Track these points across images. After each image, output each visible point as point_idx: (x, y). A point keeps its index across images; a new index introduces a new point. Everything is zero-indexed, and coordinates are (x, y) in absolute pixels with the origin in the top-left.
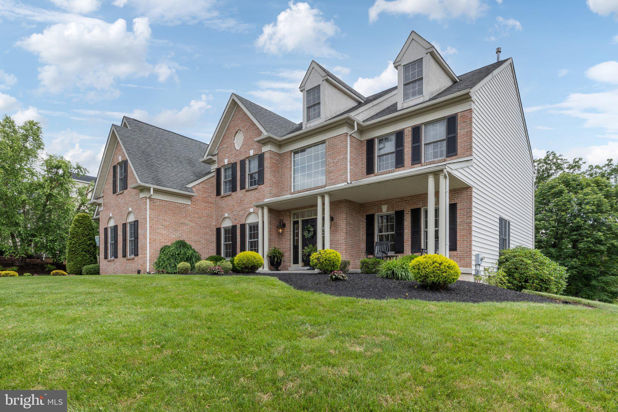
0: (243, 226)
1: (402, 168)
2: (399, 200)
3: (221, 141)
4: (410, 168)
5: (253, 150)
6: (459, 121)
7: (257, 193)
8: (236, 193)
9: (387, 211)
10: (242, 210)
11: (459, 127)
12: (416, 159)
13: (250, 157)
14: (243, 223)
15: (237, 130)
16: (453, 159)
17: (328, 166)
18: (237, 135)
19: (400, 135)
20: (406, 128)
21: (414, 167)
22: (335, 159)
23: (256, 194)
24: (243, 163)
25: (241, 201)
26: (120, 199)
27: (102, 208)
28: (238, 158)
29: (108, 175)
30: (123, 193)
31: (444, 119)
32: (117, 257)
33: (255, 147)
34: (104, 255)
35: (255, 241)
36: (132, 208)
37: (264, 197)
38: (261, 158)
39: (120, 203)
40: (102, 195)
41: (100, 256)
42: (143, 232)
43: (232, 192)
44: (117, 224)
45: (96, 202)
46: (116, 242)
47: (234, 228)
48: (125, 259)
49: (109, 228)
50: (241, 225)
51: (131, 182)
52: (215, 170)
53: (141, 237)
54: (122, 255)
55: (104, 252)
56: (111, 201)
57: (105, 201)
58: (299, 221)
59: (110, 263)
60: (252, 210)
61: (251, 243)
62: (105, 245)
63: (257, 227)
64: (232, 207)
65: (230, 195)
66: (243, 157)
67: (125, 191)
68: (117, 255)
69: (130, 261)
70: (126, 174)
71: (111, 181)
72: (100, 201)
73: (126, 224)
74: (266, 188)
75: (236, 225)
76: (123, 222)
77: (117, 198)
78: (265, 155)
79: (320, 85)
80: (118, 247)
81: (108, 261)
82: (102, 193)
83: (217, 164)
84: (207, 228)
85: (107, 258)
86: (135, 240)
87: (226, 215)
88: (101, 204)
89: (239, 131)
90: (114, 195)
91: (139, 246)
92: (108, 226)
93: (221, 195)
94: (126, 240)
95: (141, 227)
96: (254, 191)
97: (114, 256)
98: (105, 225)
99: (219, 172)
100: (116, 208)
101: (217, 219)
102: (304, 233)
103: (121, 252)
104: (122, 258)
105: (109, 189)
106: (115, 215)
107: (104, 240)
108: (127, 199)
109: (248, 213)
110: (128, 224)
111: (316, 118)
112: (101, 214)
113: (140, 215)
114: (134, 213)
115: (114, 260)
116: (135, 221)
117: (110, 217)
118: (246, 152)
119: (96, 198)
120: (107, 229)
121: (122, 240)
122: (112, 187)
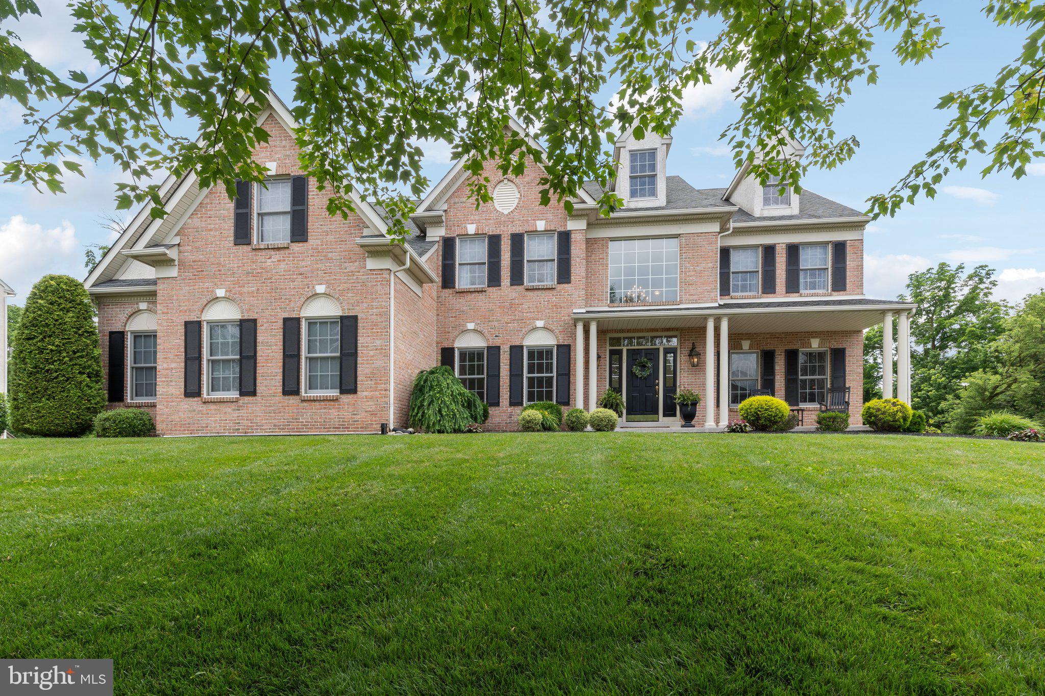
0: (516, 351)
1: (772, 295)
2: (768, 336)
3: (458, 189)
4: (784, 297)
5: (544, 222)
6: (849, 250)
7: (553, 295)
8: (501, 289)
10: (514, 320)
11: (848, 258)
12: (793, 286)
13: (536, 231)
14: (518, 343)
15: (502, 179)
16: (840, 295)
17: (686, 274)
18: (498, 187)
19: (769, 251)
20: (779, 244)
21: (789, 297)
22: (697, 266)
23: (551, 297)
24: (517, 241)
25: (511, 304)
26: (271, 261)
27: (173, 272)
28: (505, 229)
29: (206, 196)
30: (285, 248)
31: (827, 243)
32: (253, 393)
33: (550, 216)
34: (183, 386)
35: (542, 377)
36: (328, 287)
37: (572, 304)
38: (565, 239)
39: (271, 269)
40: (177, 241)
41: (160, 389)
42: (378, 342)
43: (488, 286)
44: (255, 316)
45: (165, 254)
46: (248, 357)
47: (494, 351)
48: (292, 400)
49: (205, 324)
50: (512, 348)
51: (325, 228)
52: (438, 239)
53: (372, 353)
54: (280, 389)
55: (183, 380)
56: (222, 259)
57: (189, 257)
58: (622, 350)
59: (212, 407)
60: (540, 324)
61: (530, 380)
62: (189, 362)
63: (549, 353)
64: (487, 314)
65: (482, 291)
66: (518, 230)
67: (297, 244)
68: (255, 389)
69: (317, 403)
70: (301, 208)
71: (222, 212)
72: (172, 254)
73: (298, 320)
74: (575, 290)
75: (499, 347)
76: (286, 315)
77: (256, 255)
78: (573, 236)
79: (656, 149)
80: (260, 370)
81: (205, 403)
82: (176, 235)
83: (443, 229)
84: (431, 345)
85: (198, 394)
86: (341, 358)
87: (471, 326)
88: (173, 260)
89: (506, 181)
90: (241, 247)
91: (359, 373)
92: (203, 318)
93: (454, 288)
94: (298, 356)
95: (369, 331)
96: (547, 292)
97: (240, 390)
98: (188, 313)
99: (448, 245)
100: (250, 278)
101: (443, 330)
102: (634, 370)
103: (273, 382)
104: (280, 397)
105: (211, 230)
106: (241, 294)
107: (183, 350)
108: (303, 264)
109: (530, 327)
110: (303, 320)
111: (645, 196)
112: (166, 285)
113: (365, 305)
114: (338, 299)
115: (236, 401)
116: (342, 318)
117: (217, 298)
118: (527, 221)
119: (153, 244)
120: (199, 324)
121: (280, 356)
122: (229, 227)
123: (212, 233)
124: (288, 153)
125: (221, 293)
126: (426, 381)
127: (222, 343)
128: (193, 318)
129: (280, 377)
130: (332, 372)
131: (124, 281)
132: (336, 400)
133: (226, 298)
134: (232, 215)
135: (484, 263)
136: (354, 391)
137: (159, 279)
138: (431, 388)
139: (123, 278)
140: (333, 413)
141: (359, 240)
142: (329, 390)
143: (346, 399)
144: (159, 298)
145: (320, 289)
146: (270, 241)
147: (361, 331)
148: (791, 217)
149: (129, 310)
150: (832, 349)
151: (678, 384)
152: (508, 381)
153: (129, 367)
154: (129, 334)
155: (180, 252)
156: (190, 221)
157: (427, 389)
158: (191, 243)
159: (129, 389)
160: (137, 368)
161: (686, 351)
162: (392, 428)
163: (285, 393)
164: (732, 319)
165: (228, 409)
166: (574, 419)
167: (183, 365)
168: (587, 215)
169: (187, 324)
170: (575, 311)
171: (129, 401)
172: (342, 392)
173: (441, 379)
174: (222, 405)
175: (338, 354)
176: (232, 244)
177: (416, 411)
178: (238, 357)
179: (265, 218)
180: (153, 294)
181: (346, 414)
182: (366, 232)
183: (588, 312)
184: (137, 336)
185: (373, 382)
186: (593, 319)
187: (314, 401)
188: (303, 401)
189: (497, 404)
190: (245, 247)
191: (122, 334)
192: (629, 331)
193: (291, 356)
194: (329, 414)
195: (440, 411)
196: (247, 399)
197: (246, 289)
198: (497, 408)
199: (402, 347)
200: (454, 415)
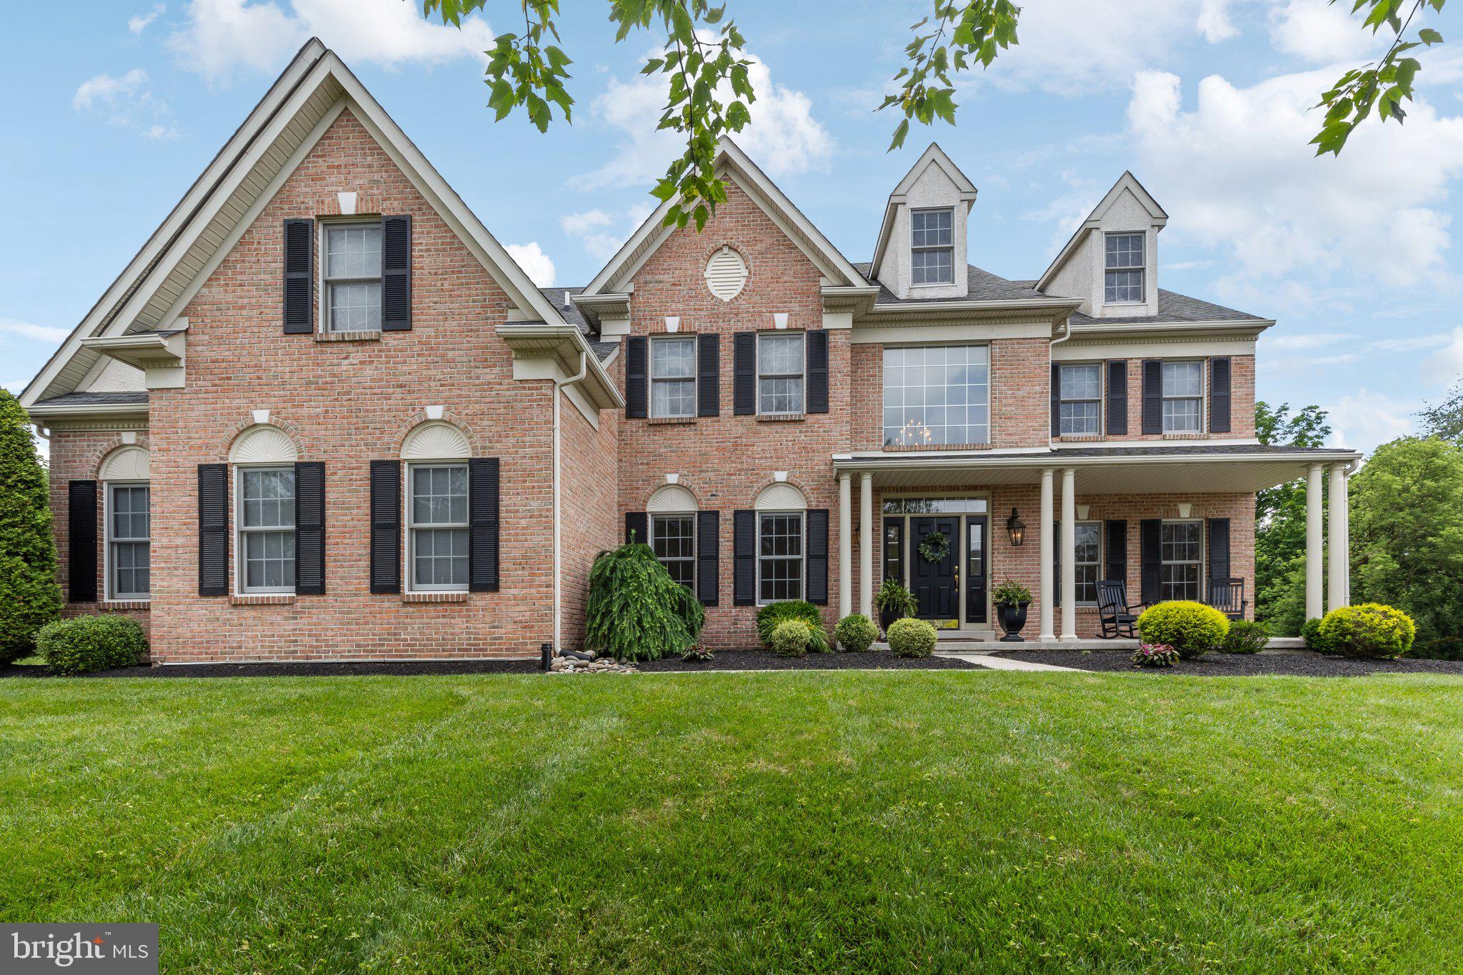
0: (744, 518)
1: (1122, 437)
2: (1116, 500)
3: (651, 260)
4: (1140, 440)
5: (786, 315)
6: (1234, 370)
7: (801, 432)
8: (719, 421)
9: (1089, 519)
10: (740, 470)
11: (1232, 382)
12: (1152, 424)
13: (775, 330)
14: (746, 507)
15: (719, 245)
16: (1221, 438)
17: (1000, 401)
18: (714, 258)
19: (1117, 370)
20: (1131, 359)
21: (1147, 440)
22: (1019, 389)
23: (798, 434)
24: (745, 344)
25: (736, 445)
26: (349, 363)
27: (177, 379)
28: (726, 325)
29: (234, 249)
30: (372, 341)
31: (1202, 359)
32: (321, 590)
33: (796, 307)
34: (197, 578)
35: (784, 561)
36: (448, 409)
37: (830, 446)
38: (819, 343)
39: (349, 377)
40: (183, 324)
41: (156, 581)
42: (535, 505)
43: (700, 416)
44: (321, 457)
45: (161, 347)
46: (311, 529)
47: (709, 518)
48: (388, 603)
49: (235, 469)
50: (737, 513)
51: (442, 308)
52: (619, 339)
53: (523, 522)
54: (366, 584)
55: (197, 566)
56: (263, 358)
57: (206, 353)
58: (903, 519)
59: (249, 613)
60: (781, 476)
61: (765, 564)
62: (206, 536)
63: (795, 522)
64: (698, 460)
65: (690, 424)
66: (745, 326)
67: (393, 335)
68: (323, 583)
69: (431, 608)
70: (399, 272)
71: (262, 276)
72: (175, 347)
73: (396, 465)
74: (834, 424)
75: (718, 512)
76: (376, 456)
77: (322, 353)
78: (831, 338)
79: (952, 208)
80: (331, 551)
81: (235, 606)
82: (182, 315)
83: (628, 324)
84: (611, 509)
85: (224, 591)
86: (471, 530)
87: (672, 478)
88: (178, 359)
89: (726, 250)
90: (296, 338)
91: (502, 556)
92: (231, 460)
93: (645, 417)
94: (397, 526)
95: (519, 485)
96: (791, 427)
97: (297, 584)
98: (204, 451)
99: (636, 349)
100: (313, 392)
101: (627, 485)
102: (922, 550)
103: (354, 572)
104: (365, 597)
105: (242, 308)
106: (297, 419)
107: (196, 514)
108: (405, 368)
109: (766, 481)
110: (406, 465)
111: (935, 280)
112: (164, 402)
113: (512, 440)
114: (464, 430)
115: (291, 603)
116: (472, 462)
117: (255, 425)
118: (760, 313)
119: (138, 328)
120: (224, 469)
121: (365, 526)
122: (274, 304)
123: (245, 312)
124: (376, 177)
125: (261, 416)
126: (613, 570)
127: (265, 503)
128: (213, 459)
129: (365, 563)
130: (456, 554)
131: (94, 395)
132: (461, 602)
133: (270, 426)
134: (280, 283)
135: (692, 380)
136: (494, 587)
137: (152, 390)
138: (623, 581)
139: (94, 389)
140: (459, 624)
141: (501, 329)
142: (452, 586)
143: (481, 600)
144: (153, 423)
145: (435, 412)
146: (346, 328)
147: (504, 485)
148: (1148, 319)
149: (104, 446)
150: (1208, 520)
151: (989, 572)
152: (731, 566)
153: (105, 543)
154: (105, 485)
155: (189, 345)
156: (205, 290)
157: (616, 584)
158: (207, 330)
159: (106, 579)
160: (120, 544)
161: (1002, 522)
162: (558, 649)
163: (376, 589)
164: (1080, 472)
165: (276, 617)
166: (854, 634)
167: (196, 540)
168: (853, 306)
169: (202, 469)
170: (835, 457)
171: (106, 600)
172: (473, 589)
173: (638, 566)
174: (266, 609)
175: (466, 524)
176: (280, 332)
177: (598, 620)
178: (293, 527)
179: (339, 290)
180: (143, 418)
181: (481, 626)
182: (512, 315)
183: (855, 459)
184: (120, 490)
185: (526, 573)
186: (867, 470)
187: (426, 603)
188: (407, 604)
189: (714, 603)
190: (303, 337)
191: (92, 486)
192: (915, 489)
193: (386, 527)
194: (452, 626)
195: (640, 622)
196: (309, 600)
197: (305, 411)
198: (714, 609)
199: (571, 512)
200: (663, 627)
